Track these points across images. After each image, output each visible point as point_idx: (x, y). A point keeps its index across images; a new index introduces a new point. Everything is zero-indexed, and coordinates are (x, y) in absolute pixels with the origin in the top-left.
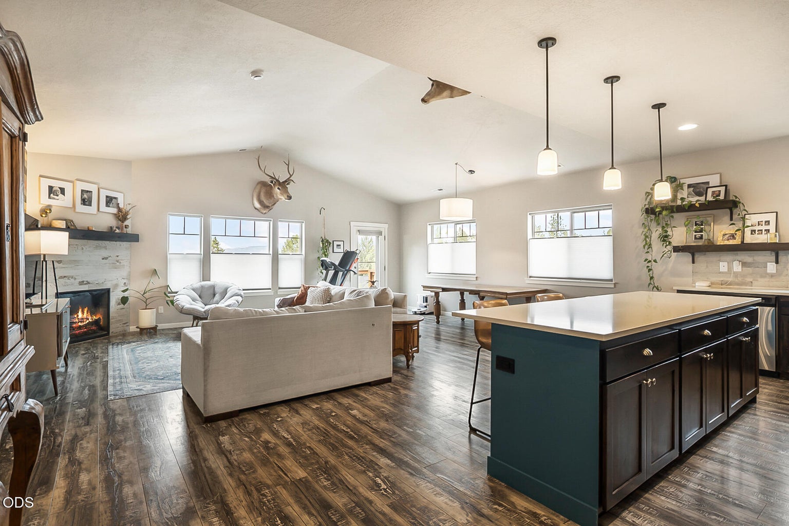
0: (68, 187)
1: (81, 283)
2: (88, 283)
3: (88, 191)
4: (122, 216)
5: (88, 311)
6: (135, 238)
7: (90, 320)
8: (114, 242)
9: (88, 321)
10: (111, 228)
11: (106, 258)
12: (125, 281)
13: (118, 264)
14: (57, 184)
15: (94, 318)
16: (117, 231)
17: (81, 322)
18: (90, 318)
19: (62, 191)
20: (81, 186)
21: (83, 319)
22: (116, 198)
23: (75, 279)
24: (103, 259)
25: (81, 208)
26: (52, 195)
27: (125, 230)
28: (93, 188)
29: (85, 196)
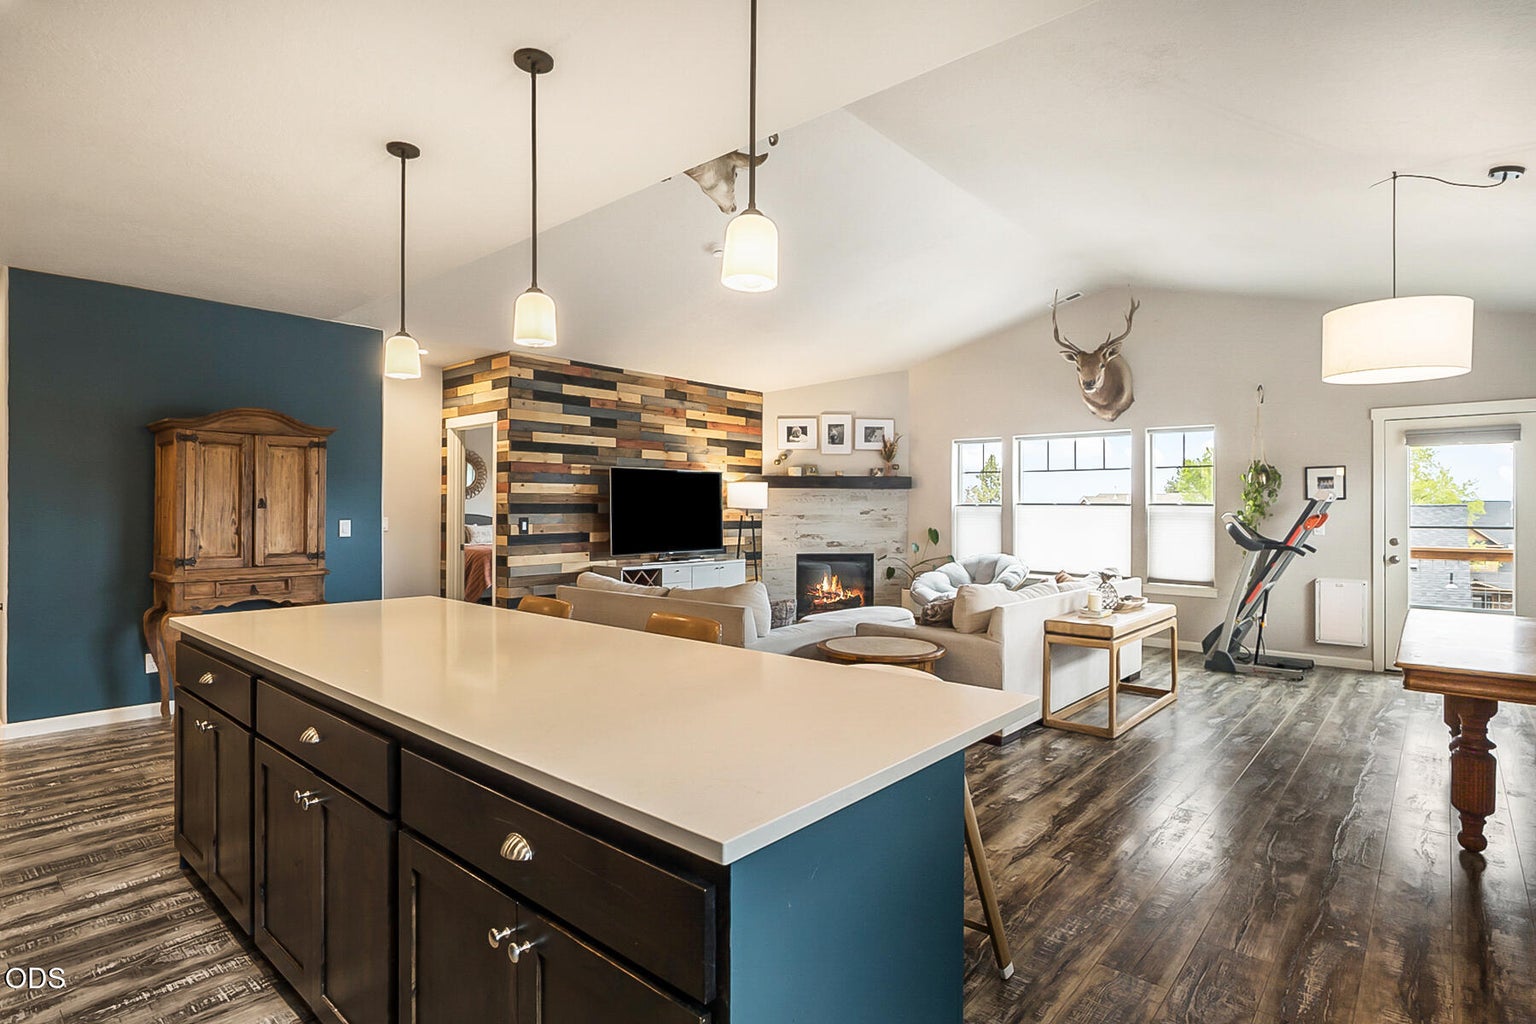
0: (811, 425)
1: (830, 544)
2: (840, 545)
3: (837, 426)
4: (888, 453)
5: (837, 582)
6: (906, 483)
7: (841, 597)
8: (880, 490)
9: (838, 599)
10: (872, 470)
11: (867, 513)
12: (898, 545)
13: (886, 520)
14: (796, 424)
15: (849, 594)
16: (879, 474)
17: (827, 598)
18: (842, 594)
19: (804, 430)
20: (827, 420)
21: (830, 593)
22: (881, 428)
23: (822, 539)
24: (861, 513)
25: (829, 449)
26: (791, 438)
27: (893, 473)
28: (846, 421)
29: (834, 432)
